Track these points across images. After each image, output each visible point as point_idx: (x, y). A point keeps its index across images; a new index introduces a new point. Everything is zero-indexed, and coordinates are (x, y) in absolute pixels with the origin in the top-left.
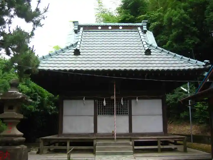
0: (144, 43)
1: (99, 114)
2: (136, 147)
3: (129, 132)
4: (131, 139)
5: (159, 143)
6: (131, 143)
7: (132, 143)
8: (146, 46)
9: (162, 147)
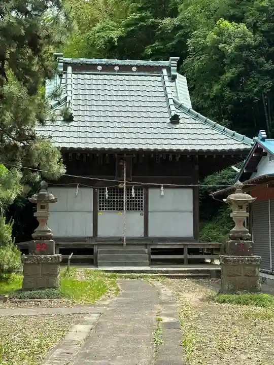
0: (171, 102)
1: (100, 209)
2: (153, 257)
3: (144, 236)
4: (146, 245)
5: (186, 251)
6: (146, 250)
7: (148, 251)
8: (173, 108)
9: (189, 257)
